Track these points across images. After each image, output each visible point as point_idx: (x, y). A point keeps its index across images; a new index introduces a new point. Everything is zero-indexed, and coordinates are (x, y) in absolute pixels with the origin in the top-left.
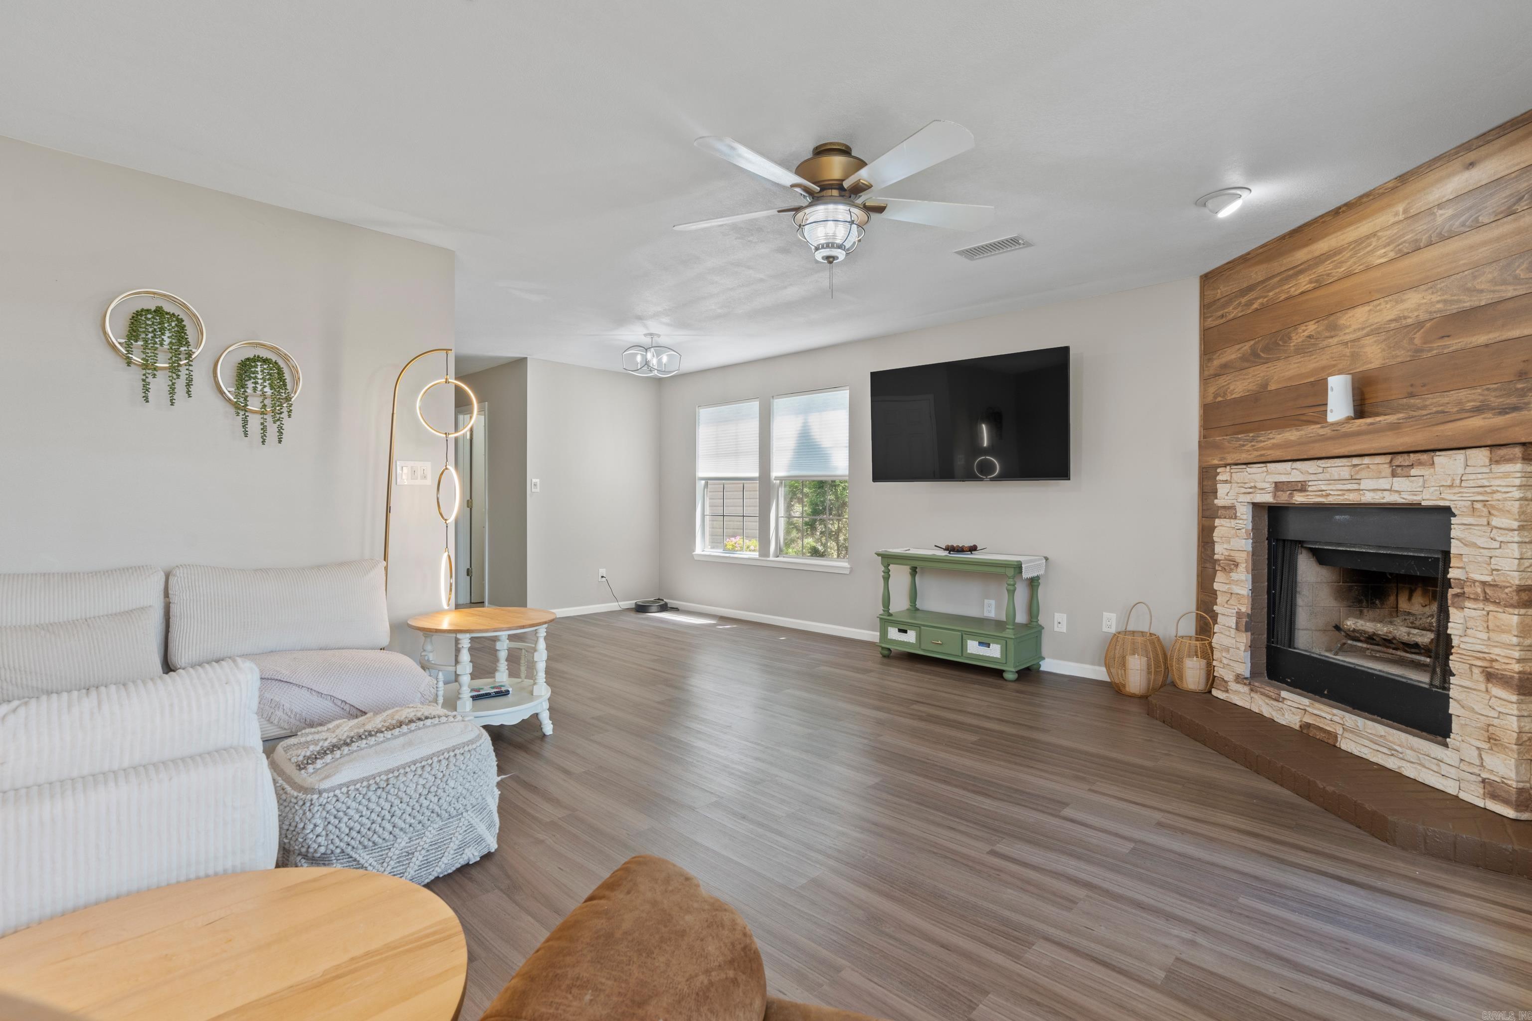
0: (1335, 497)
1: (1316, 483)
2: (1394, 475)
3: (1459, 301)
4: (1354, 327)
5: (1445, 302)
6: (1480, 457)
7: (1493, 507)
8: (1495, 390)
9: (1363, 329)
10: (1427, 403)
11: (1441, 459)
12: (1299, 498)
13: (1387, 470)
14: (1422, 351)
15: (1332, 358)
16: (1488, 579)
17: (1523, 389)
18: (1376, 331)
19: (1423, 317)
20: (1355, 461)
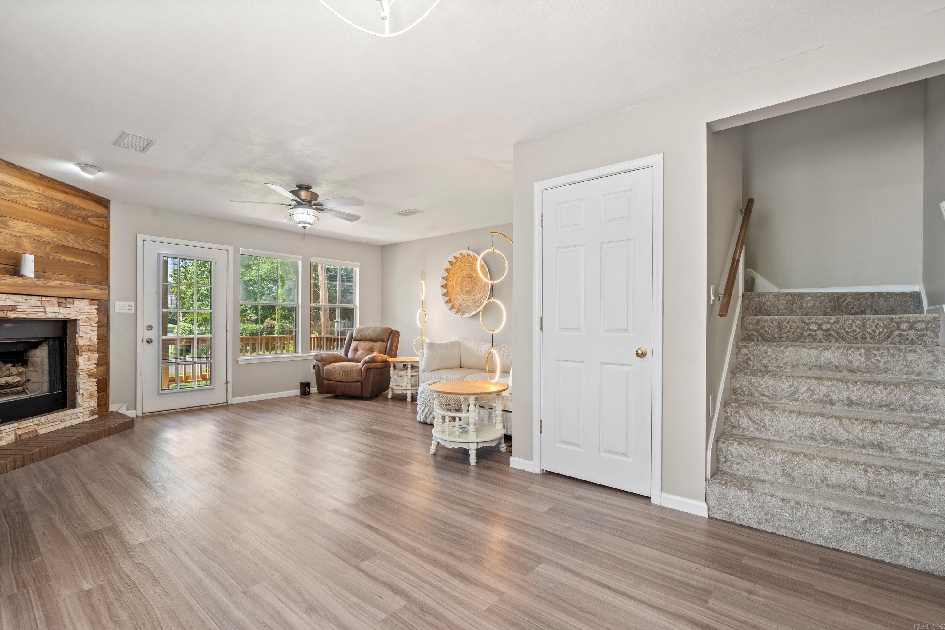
0: (34, 315)
1: (22, 307)
2: (59, 306)
3: (62, 241)
4: (17, 229)
5: (58, 239)
6: (87, 302)
7: (91, 319)
8: (73, 278)
9: (22, 233)
10: (51, 277)
11: (76, 301)
12: (11, 315)
13: (56, 305)
14: (49, 254)
15: (5, 240)
16: (88, 344)
17: (80, 280)
18: (29, 237)
19: (50, 241)
20: (43, 298)
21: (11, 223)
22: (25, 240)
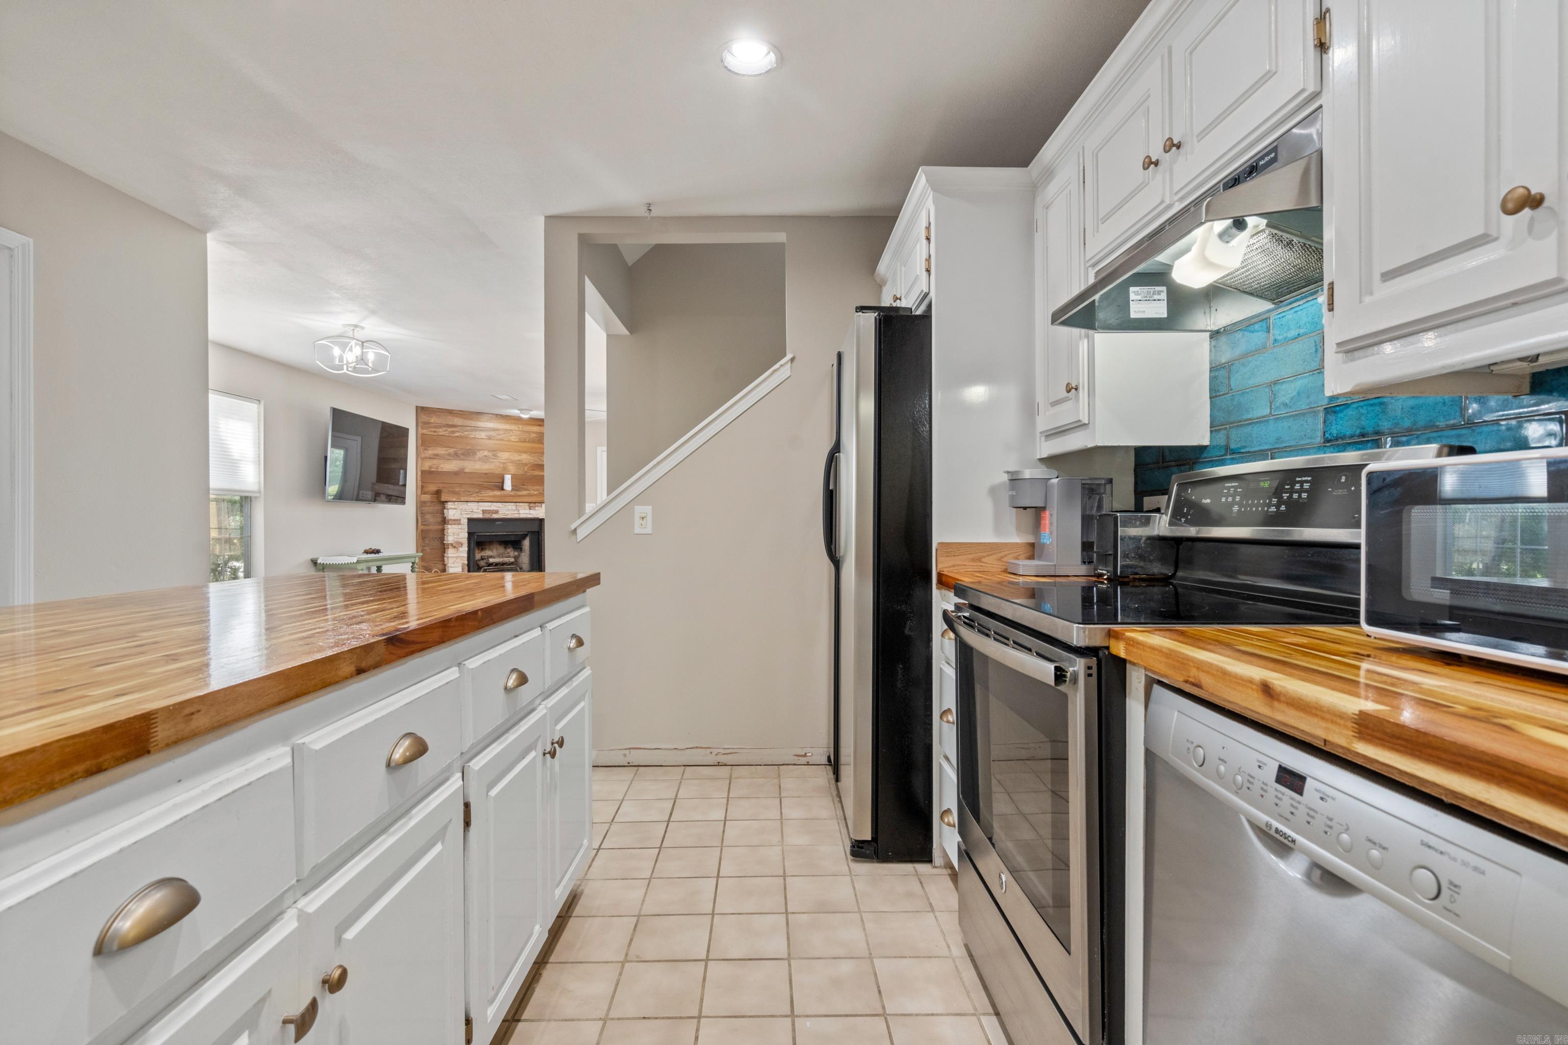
0: (511, 516)
1: (502, 511)
2: (530, 509)
3: (537, 461)
4: (503, 458)
5: (534, 460)
10: (529, 488)
11: (543, 505)
12: (495, 516)
13: (528, 508)
14: (527, 472)
18: (512, 462)
19: (527, 462)
20: (517, 504)
21: (499, 454)
22: (510, 464)
